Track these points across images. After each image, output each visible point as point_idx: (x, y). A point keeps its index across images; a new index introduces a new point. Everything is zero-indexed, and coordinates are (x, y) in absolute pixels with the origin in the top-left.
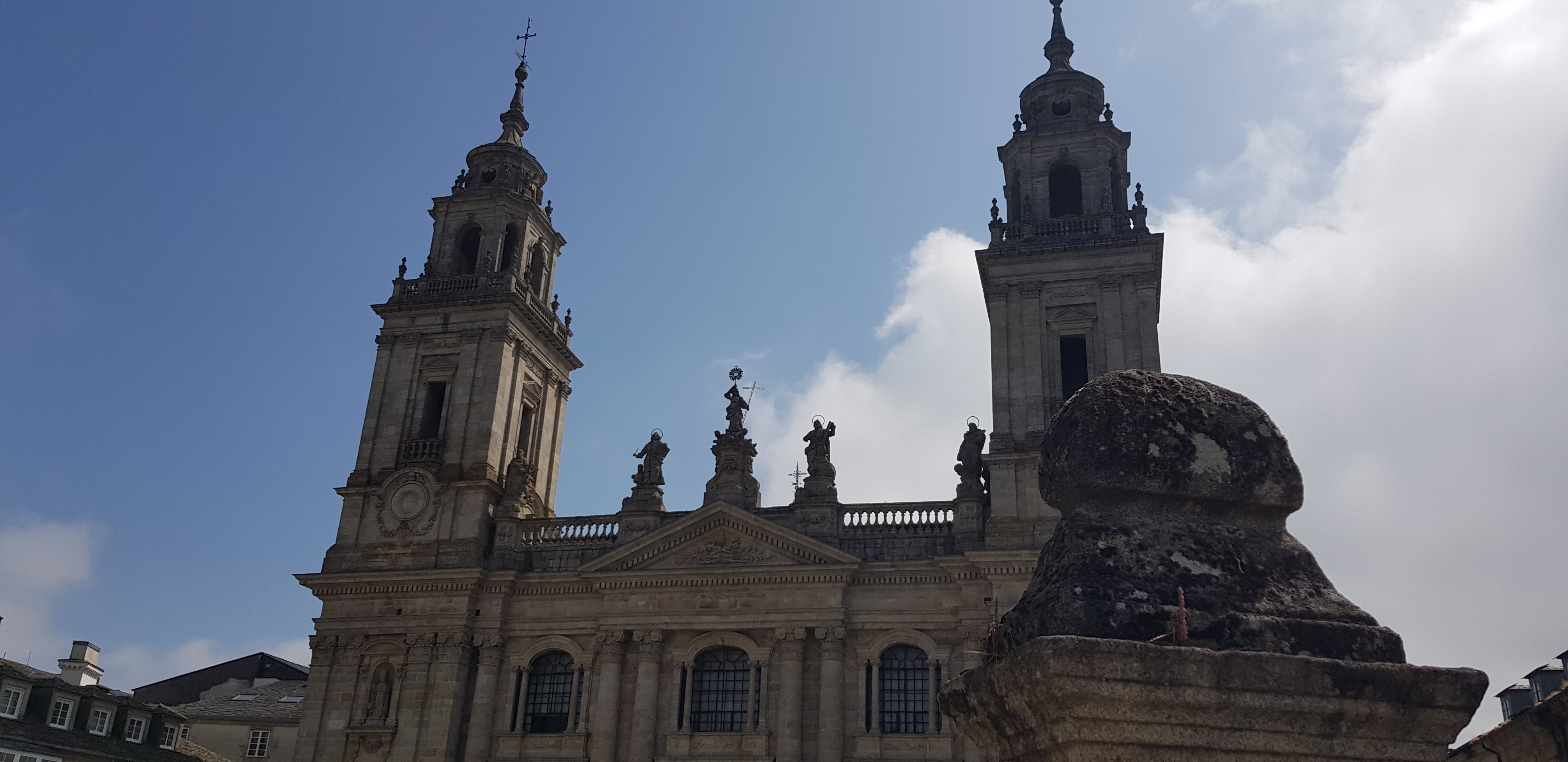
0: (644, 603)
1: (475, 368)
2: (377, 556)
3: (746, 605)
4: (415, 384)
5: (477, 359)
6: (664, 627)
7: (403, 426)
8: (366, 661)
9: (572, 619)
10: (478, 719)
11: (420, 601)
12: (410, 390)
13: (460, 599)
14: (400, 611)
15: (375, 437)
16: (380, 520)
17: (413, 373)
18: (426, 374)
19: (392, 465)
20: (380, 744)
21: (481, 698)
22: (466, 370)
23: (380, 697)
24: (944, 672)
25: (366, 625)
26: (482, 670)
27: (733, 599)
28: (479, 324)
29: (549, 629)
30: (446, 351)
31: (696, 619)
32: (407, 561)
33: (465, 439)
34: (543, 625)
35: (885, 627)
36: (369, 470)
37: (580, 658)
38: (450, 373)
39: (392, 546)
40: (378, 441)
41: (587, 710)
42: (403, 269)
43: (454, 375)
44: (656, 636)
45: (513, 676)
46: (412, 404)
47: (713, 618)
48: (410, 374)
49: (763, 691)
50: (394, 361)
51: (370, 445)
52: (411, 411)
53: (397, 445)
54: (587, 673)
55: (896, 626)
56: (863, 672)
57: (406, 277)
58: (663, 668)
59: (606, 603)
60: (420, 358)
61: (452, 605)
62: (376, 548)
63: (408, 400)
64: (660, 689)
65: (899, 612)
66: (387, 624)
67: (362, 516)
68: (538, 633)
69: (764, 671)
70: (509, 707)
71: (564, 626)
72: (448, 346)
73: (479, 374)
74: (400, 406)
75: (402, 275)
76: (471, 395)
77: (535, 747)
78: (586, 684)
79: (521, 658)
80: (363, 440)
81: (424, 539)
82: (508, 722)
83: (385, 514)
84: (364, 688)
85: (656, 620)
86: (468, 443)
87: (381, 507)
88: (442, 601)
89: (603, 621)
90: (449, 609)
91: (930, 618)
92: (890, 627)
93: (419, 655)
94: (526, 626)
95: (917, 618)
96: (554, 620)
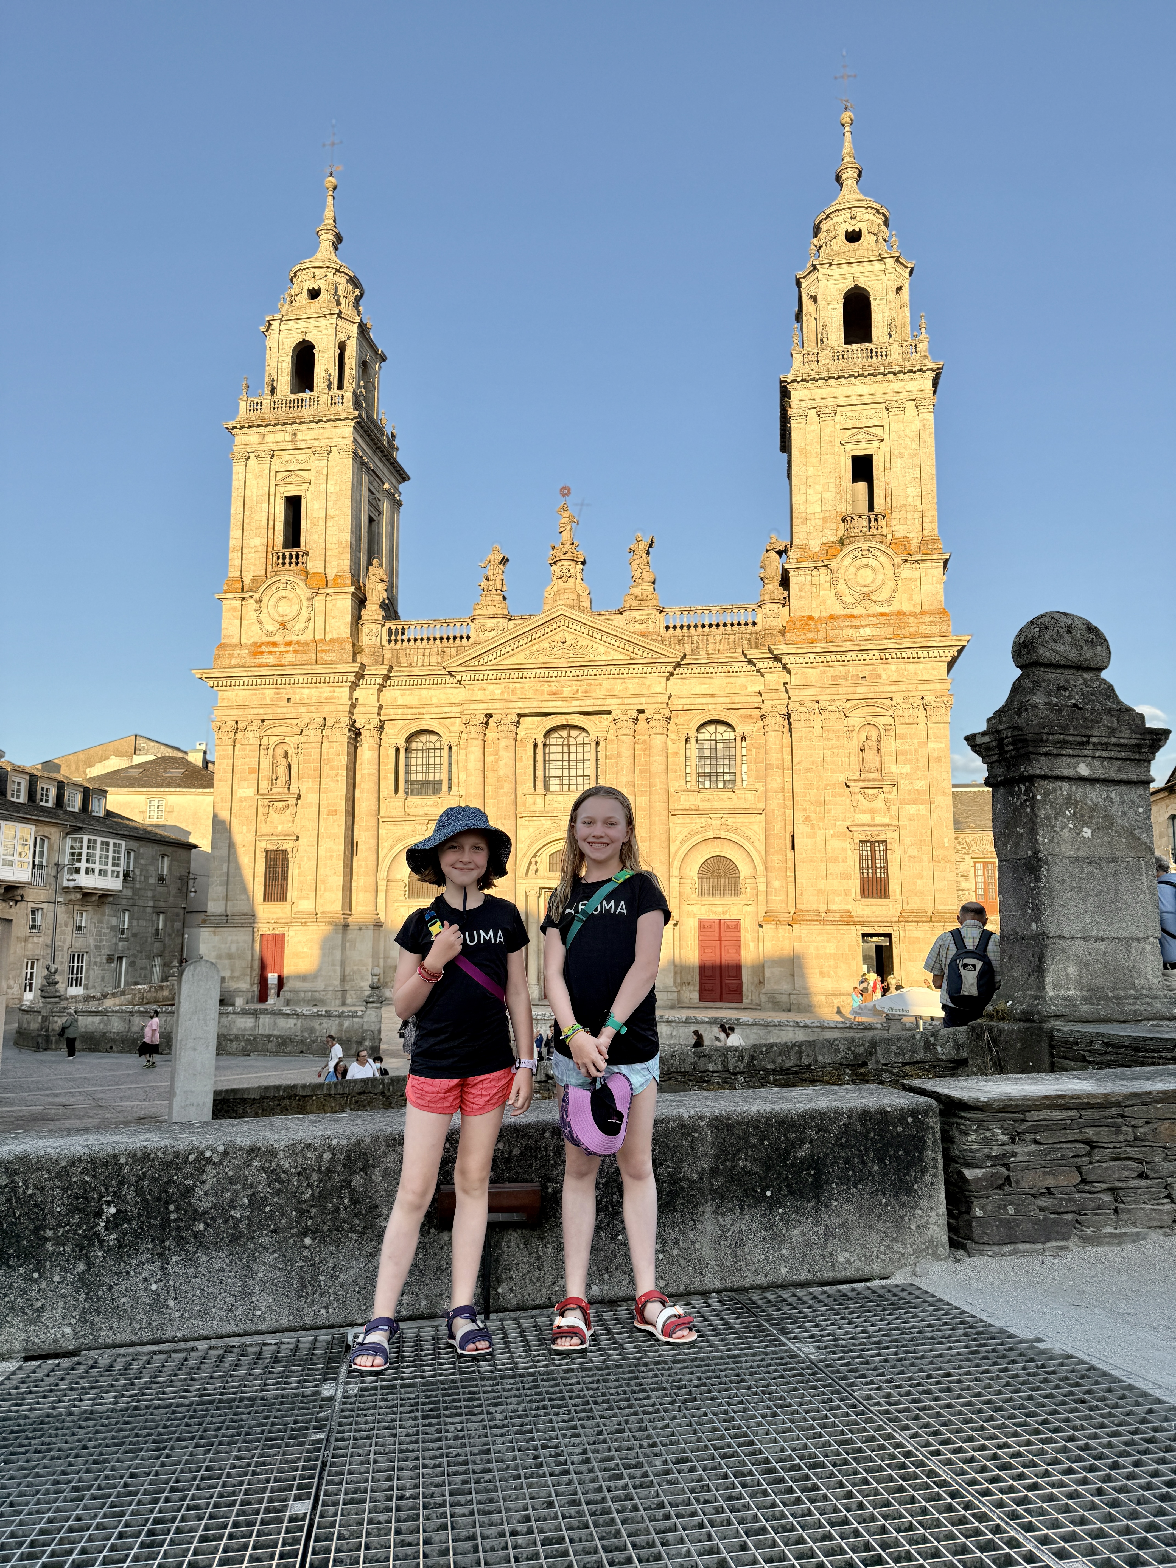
0: (500, 691)
1: (327, 483)
2: (262, 653)
3: (586, 692)
4: (272, 499)
5: (328, 475)
6: (516, 710)
7: (267, 538)
9: (438, 705)
10: (364, 784)
11: (306, 691)
12: (269, 503)
13: (342, 689)
14: (289, 699)
16: (260, 622)
17: (269, 486)
19: (263, 573)
20: (288, 806)
21: (365, 767)
23: (282, 769)
25: (262, 711)
27: (575, 688)
28: (326, 441)
29: (420, 714)
30: (298, 466)
32: (290, 658)
34: (413, 711)
35: (700, 707)
36: (241, 578)
37: (448, 736)
39: (274, 644)
44: (511, 717)
46: (272, 518)
47: (559, 703)
48: (267, 488)
49: (603, 760)
50: (250, 476)
51: (239, 555)
52: (271, 524)
53: (264, 555)
54: (454, 749)
55: (710, 706)
56: (683, 743)
58: (517, 743)
59: (468, 692)
61: (336, 694)
62: (260, 646)
63: (268, 514)
64: (517, 759)
65: (712, 696)
66: (279, 710)
67: (242, 618)
68: (409, 717)
69: (602, 744)
70: (392, 775)
71: (432, 710)
72: (298, 462)
74: (261, 517)
78: (455, 757)
81: (302, 638)
82: (392, 788)
83: (264, 616)
85: (510, 705)
86: (329, 553)
88: (326, 692)
89: (465, 707)
90: (332, 698)
91: (737, 700)
92: (704, 707)
93: (312, 735)
94: (400, 711)
95: (727, 700)
96: (423, 706)
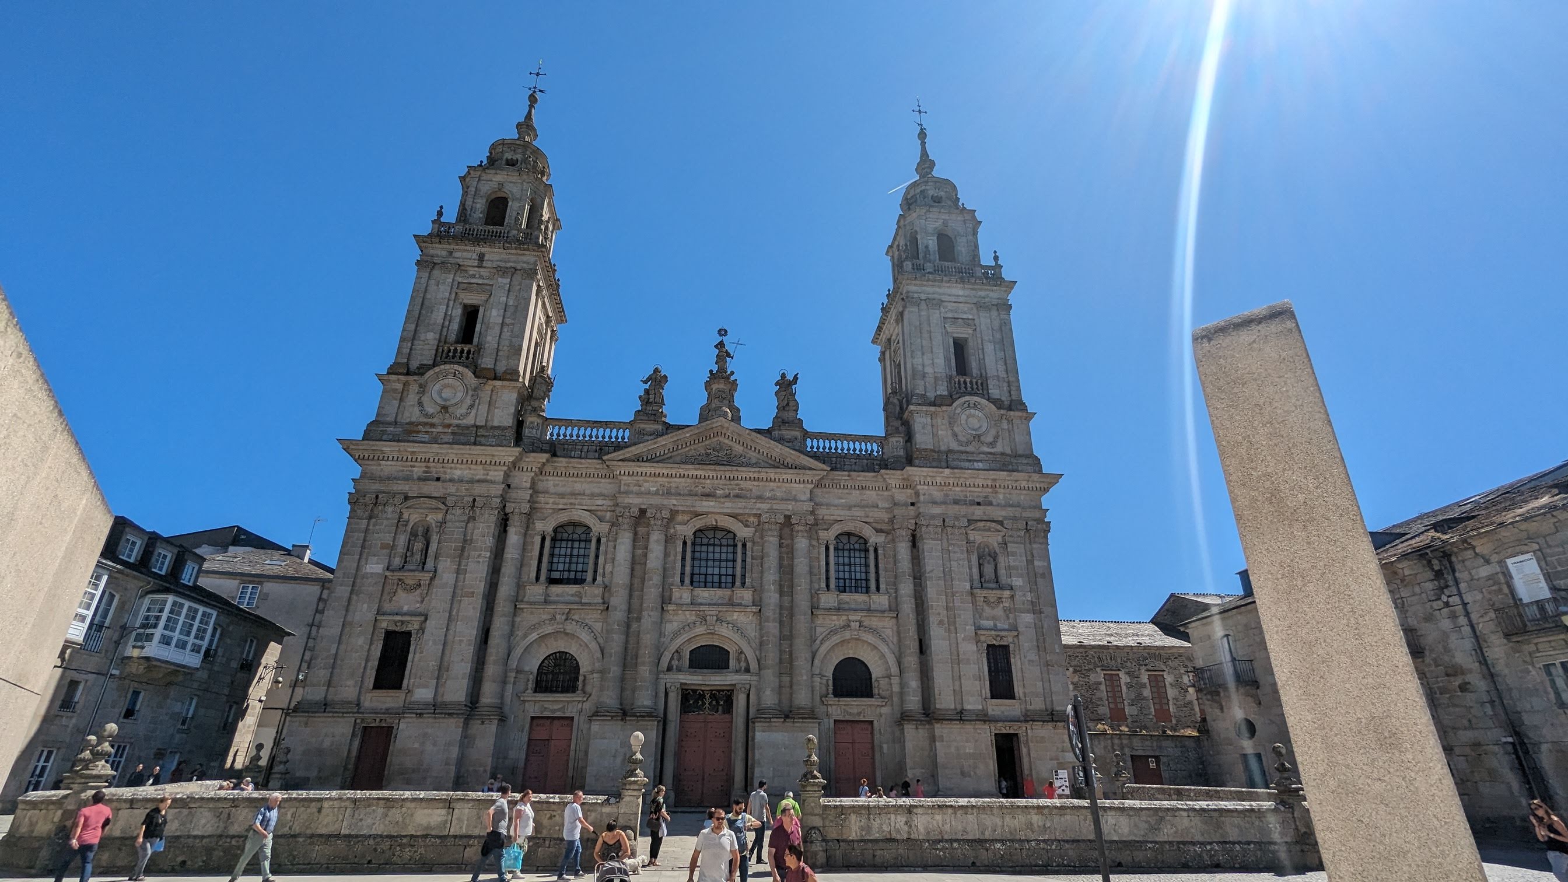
0: (655, 488)
1: (507, 297)
2: (418, 432)
4: (451, 303)
5: (509, 291)
6: (672, 507)
7: (441, 334)
8: (405, 516)
9: (591, 497)
10: (508, 570)
11: (458, 472)
12: (448, 306)
13: (497, 473)
14: (438, 479)
15: (414, 339)
16: (420, 404)
17: (450, 293)
18: (462, 296)
19: (431, 362)
21: (511, 553)
22: (500, 297)
23: (418, 546)
24: (880, 552)
25: (406, 487)
26: (511, 532)
28: (512, 264)
29: (571, 504)
30: (480, 281)
31: (696, 503)
32: (447, 439)
33: (498, 350)
34: (565, 500)
35: (838, 518)
36: (407, 364)
37: (598, 528)
38: (484, 298)
39: (433, 425)
40: (416, 342)
41: (604, 568)
42: (440, 214)
43: (487, 301)
44: (666, 514)
45: (539, 539)
46: (448, 318)
47: (710, 504)
48: (447, 294)
49: (749, 560)
50: (432, 282)
51: (409, 344)
52: (447, 323)
53: (435, 347)
54: (603, 540)
55: (847, 518)
56: (823, 549)
57: (442, 220)
58: (668, 540)
59: (623, 487)
60: (456, 283)
61: (489, 477)
62: (417, 425)
63: (446, 314)
64: (666, 555)
65: (849, 508)
66: (426, 488)
67: (401, 400)
68: (560, 507)
69: (749, 545)
70: (534, 563)
71: (584, 502)
72: (481, 277)
73: (511, 303)
74: (438, 316)
75: (439, 218)
76: (504, 318)
77: (558, 594)
78: (602, 548)
79: (545, 526)
80: (403, 340)
81: (462, 422)
82: (533, 575)
83: (425, 399)
85: (665, 501)
86: (500, 353)
87: (421, 393)
88: (479, 474)
89: (620, 500)
90: (485, 480)
91: (870, 514)
92: (842, 519)
93: (458, 514)
94: (550, 500)
95: (862, 514)
96: (575, 497)
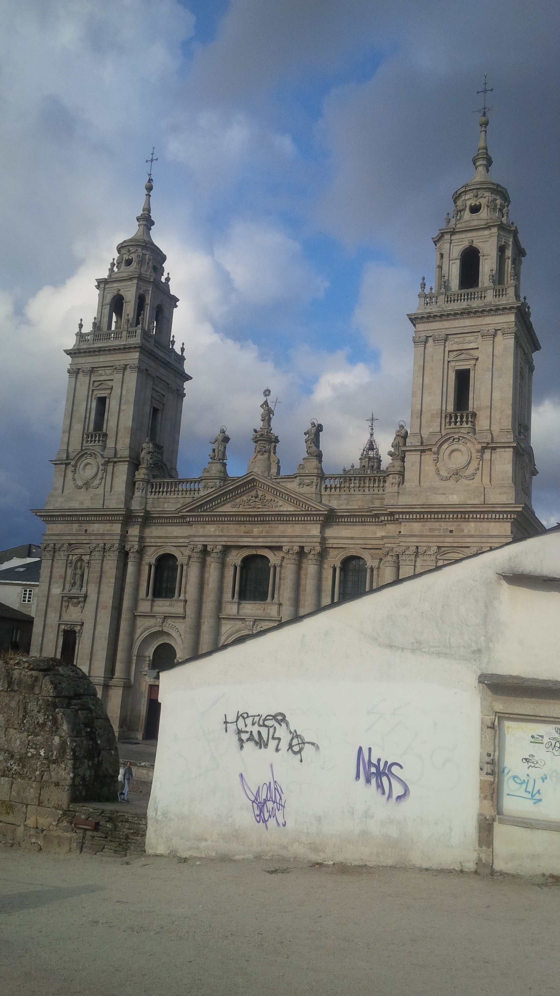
0: (214, 529)
1: (121, 389)
2: (73, 499)
3: (267, 532)
4: (90, 398)
5: (122, 383)
6: (224, 543)
7: (84, 424)
8: (70, 557)
10: (128, 591)
11: (96, 526)
12: (87, 402)
13: (117, 525)
14: (86, 531)
15: (70, 430)
16: (74, 479)
17: (88, 391)
18: (95, 392)
19: (79, 447)
20: (79, 603)
21: (130, 578)
22: (117, 390)
23: (78, 577)
25: (69, 538)
26: (130, 564)
27: (261, 529)
28: (123, 362)
29: (165, 542)
30: (106, 378)
31: (241, 539)
32: (88, 503)
33: (117, 432)
34: (162, 540)
35: (343, 546)
36: (67, 450)
37: (181, 558)
38: (109, 391)
39: (81, 494)
40: (71, 433)
41: (185, 587)
42: (81, 326)
43: (111, 393)
44: (219, 548)
45: (147, 568)
46: (88, 410)
47: (250, 539)
49: (277, 580)
50: (78, 384)
51: (67, 435)
52: (88, 414)
53: (81, 435)
54: (185, 567)
55: (350, 546)
56: (331, 571)
57: (83, 331)
58: (224, 566)
59: (193, 529)
60: (92, 382)
61: (113, 528)
62: (73, 495)
63: (87, 407)
64: (221, 578)
65: (352, 538)
67: (65, 477)
68: (159, 544)
69: (278, 569)
70: (145, 584)
71: (173, 540)
72: (106, 375)
73: (124, 392)
74: (82, 410)
75: (80, 330)
76: (120, 405)
77: (159, 606)
78: (184, 573)
79: (150, 557)
82: (145, 592)
83: (77, 476)
84: (69, 571)
85: (219, 539)
86: (119, 434)
87: (74, 472)
88: (108, 526)
89: (192, 539)
90: (111, 530)
91: (368, 542)
92: (346, 546)
93: (97, 555)
94: (153, 540)
95: (361, 542)
96: (167, 537)
